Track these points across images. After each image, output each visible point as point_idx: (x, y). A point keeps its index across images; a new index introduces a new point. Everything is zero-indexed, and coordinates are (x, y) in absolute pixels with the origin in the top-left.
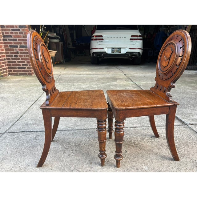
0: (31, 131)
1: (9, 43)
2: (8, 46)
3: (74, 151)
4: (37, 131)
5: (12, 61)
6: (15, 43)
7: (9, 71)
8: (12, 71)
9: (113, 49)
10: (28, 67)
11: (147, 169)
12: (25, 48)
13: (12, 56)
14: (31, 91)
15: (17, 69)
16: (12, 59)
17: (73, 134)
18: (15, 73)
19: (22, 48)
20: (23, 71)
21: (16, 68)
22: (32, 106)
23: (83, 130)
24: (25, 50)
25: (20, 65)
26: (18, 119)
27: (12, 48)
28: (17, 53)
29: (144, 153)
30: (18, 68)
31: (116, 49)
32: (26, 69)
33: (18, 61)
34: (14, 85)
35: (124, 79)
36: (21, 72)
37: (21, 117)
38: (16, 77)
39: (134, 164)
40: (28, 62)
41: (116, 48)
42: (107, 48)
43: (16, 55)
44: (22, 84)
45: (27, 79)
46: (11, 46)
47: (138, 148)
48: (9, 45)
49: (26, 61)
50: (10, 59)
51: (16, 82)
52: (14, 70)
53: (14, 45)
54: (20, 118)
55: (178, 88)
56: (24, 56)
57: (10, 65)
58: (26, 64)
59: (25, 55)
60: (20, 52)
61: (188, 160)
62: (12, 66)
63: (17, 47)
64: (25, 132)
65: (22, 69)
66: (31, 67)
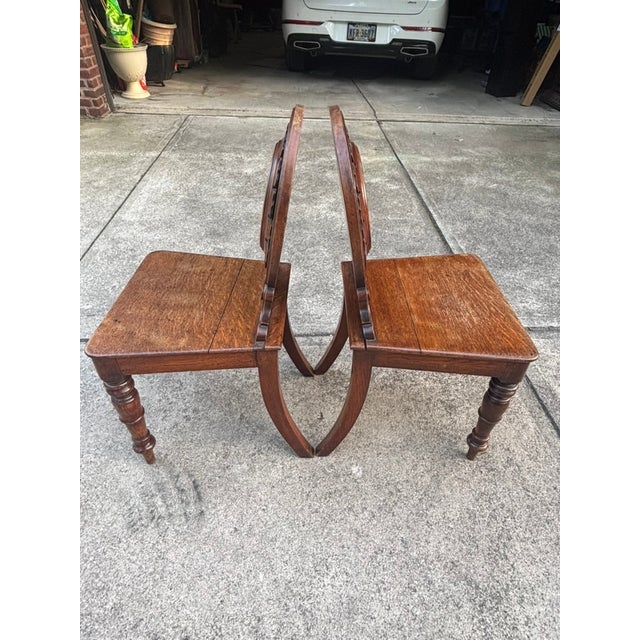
3: (190, 413)
9: (351, 27)
10: (86, 90)
14: (96, 184)
22: (96, 244)
31: (360, 28)
32: (83, 97)
35: (372, 140)
40: (84, 75)
41: (360, 24)
42: (334, 22)
45: (90, 131)
66: (95, 90)
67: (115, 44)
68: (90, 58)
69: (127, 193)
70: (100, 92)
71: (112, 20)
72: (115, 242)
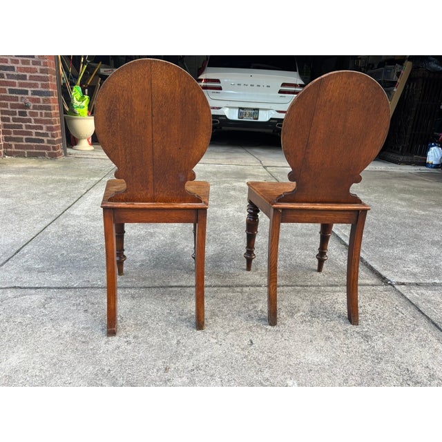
0: (37, 286)
1: (7, 84)
2: (5, 89)
3: (131, 339)
4: (49, 288)
5: (13, 123)
6: (21, 85)
7: (6, 146)
8: (13, 146)
9: (241, 110)
10: (49, 139)
12: (44, 97)
13: (14, 113)
15: (24, 143)
16: (14, 120)
17: (133, 297)
18: (20, 150)
19: (38, 97)
20: (37, 147)
21: (21, 140)
22: (48, 227)
23: (158, 287)
24: (45, 101)
25: (30, 134)
26: (8, 257)
27: (14, 95)
28: (27, 107)
29: (293, 347)
30: (28, 140)
31: (247, 112)
32: (45, 144)
33: (28, 124)
34: (13, 178)
35: (262, 176)
36: (32, 151)
37: (18, 252)
38: (21, 159)
39: (267, 375)
40: (49, 129)
41: (247, 109)
42: (229, 107)
43: (24, 110)
44: (31, 177)
45: (46, 166)
46: (12, 91)
47: (280, 336)
48: (7, 88)
49: (44, 127)
50: (8, 120)
51: (18, 171)
52: (17, 144)
53: (20, 88)
54: (15, 254)
55: (376, 201)
56: (41, 113)
57: (9, 133)
58: (44, 131)
59: (44, 112)
60: (31, 105)
61: (390, 368)
62: (13, 136)
63: (26, 92)
64: (20, 288)
65: (36, 144)
66: (55, 139)
67: (75, 113)
68: (57, 119)
69: (75, 200)
70: (59, 141)
71: (75, 99)
72: (65, 227)
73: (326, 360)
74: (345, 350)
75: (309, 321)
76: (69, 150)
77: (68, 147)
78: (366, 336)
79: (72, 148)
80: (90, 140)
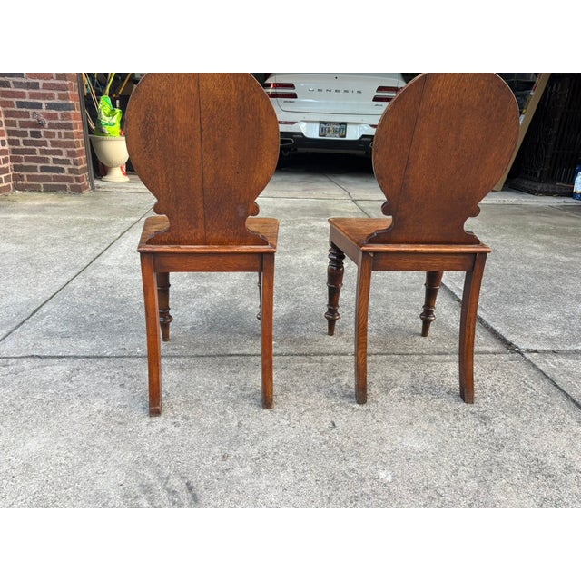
0: (60, 354)
1: (14, 95)
2: (12, 102)
3: (179, 420)
4: (76, 357)
5: (24, 147)
6: (32, 96)
7: (16, 178)
8: (25, 178)
9: (323, 125)
10: (71, 167)
11: (389, 479)
12: (62, 112)
13: (24, 134)
14: (74, 239)
15: (40, 174)
16: (25, 143)
17: (182, 368)
18: (34, 183)
19: (54, 111)
20: (56, 179)
21: (34, 169)
22: (73, 282)
23: (214, 356)
24: (63, 117)
25: (46, 161)
26: (24, 318)
27: (24, 110)
28: (40, 125)
29: (387, 431)
30: (43, 169)
31: (331, 127)
32: (66, 174)
33: (43, 147)
34: (26, 220)
36: (49, 183)
37: (35, 312)
38: (35, 195)
39: (353, 465)
40: (71, 154)
41: (331, 123)
42: (307, 122)
43: (38, 130)
44: (49, 217)
45: (69, 203)
46: (21, 105)
47: (371, 417)
48: (15, 100)
49: (64, 151)
50: (16, 142)
51: (33, 210)
52: (30, 174)
53: (31, 101)
54: (32, 315)
55: (502, 245)
56: (60, 133)
57: (19, 160)
58: (64, 157)
59: (63, 131)
60: (47, 122)
61: (513, 458)
62: (24, 164)
63: (39, 106)
64: (39, 357)
65: (54, 174)
66: (79, 167)
67: (103, 133)
68: (80, 140)
69: (106, 246)
70: (84, 170)
71: (103, 113)
72: (94, 281)
73: (429, 447)
74: (455, 434)
75: (409, 398)
76: (97, 182)
77: (95, 178)
78: (483, 418)
79: (100, 179)
80: (124, 169)
